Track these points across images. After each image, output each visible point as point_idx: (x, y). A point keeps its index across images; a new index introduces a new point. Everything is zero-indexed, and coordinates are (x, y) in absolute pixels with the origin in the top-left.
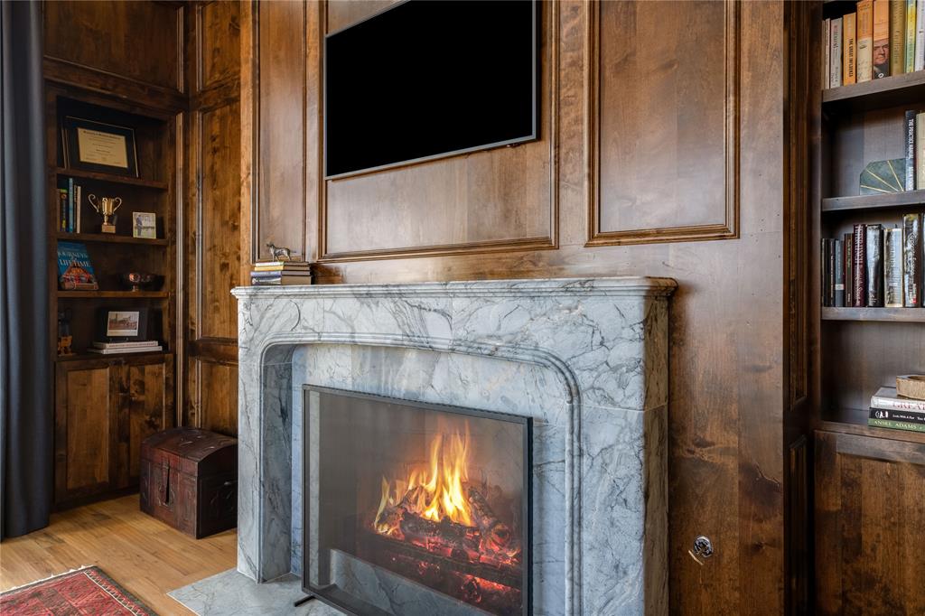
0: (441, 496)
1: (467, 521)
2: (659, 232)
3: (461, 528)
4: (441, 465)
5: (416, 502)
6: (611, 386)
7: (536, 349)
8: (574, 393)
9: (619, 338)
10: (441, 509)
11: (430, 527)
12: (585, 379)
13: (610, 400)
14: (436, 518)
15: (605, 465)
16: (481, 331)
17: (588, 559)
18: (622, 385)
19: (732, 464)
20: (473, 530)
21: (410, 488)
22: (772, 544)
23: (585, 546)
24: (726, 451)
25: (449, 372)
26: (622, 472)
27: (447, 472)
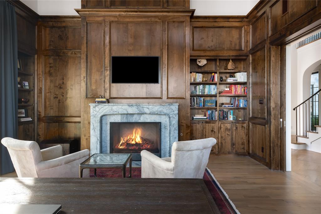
0: (135, 139)
1: (141, 143)
2: (176, 98)
3: (140, 144)
4: (135, 134)
5: (130, 141)
6: (174, 116)
7: (164, 112)
8: (170, 118)
9: (175, 111)
10: (135, 141)
11: (133, 145)
12: (171, 116)
13: (174, 118)
14: (134, 143)
15: (174, 126)
16: (155, 110)
17: (171, 138)
18: (176, 116)
19: (185, 124)
20: (142, 144)
21: (128, 138)
22: (189, 132)
23: (171, 136)
24: (184, 123)
25: (144, 117)
26: (176, 126)
27: (137, 135)
